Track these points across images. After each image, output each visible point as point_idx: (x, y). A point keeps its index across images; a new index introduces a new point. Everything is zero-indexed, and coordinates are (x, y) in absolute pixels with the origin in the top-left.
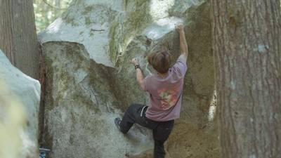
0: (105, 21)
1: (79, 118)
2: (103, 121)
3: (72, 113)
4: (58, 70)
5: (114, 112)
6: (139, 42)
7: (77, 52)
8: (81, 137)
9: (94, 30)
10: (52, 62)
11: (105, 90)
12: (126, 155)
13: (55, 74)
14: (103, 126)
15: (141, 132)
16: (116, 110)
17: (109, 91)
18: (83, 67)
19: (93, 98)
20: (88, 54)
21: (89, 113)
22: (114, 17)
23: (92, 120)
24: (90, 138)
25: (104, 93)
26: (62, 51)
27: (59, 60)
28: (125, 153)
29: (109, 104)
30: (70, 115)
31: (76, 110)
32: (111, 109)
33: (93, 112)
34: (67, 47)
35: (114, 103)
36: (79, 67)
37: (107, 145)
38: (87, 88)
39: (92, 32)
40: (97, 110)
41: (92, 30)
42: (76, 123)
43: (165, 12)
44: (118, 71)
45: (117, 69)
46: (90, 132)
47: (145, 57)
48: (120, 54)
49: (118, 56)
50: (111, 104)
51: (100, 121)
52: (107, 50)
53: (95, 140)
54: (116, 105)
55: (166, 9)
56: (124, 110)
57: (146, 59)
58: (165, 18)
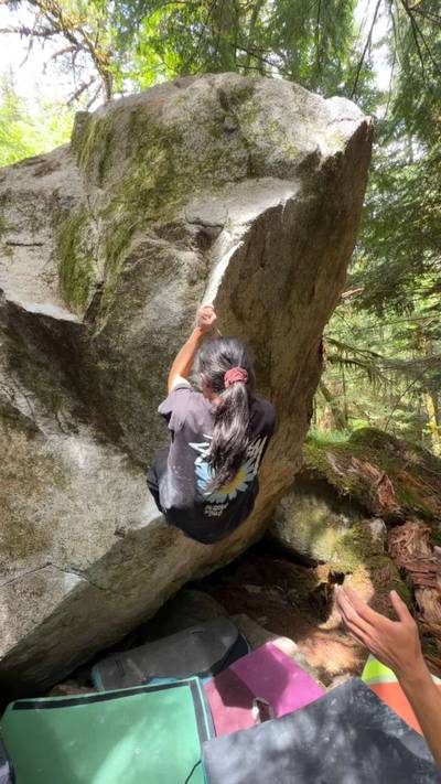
0: (42, 225)
2: (50, 456)
5: (77, 432)
9: (14, 244)
11: (52, 383)
12: (117, 533)
14: (50, 469)
16: (82, 429)
17: (63, 384)
19: (24, 405)
21: (10, 439)
22: (67, 213)
23: (19, 456)
24: (19, 500)
25: (50, 390)
28: (114, 530)
29: (64, 414)
33: (23, 437)
35: (75, 413)
37: (63, 513)
39: (9, 247)
40: (32, 432)
41: (9, 244)
43: (239, 165)
44: (91, 333)
45: (89, 327)
46: (17, 484)
47: (193, 283)
48: (99, 286)
49: (92, 292)
50: (68, 414)
51: (42, 458)
52: (55, 285)
53: (30, 502)
54: (81, 415)
55: (240, 154)
56: (99, 428)
57: (196, 287)
58: (238, 180)
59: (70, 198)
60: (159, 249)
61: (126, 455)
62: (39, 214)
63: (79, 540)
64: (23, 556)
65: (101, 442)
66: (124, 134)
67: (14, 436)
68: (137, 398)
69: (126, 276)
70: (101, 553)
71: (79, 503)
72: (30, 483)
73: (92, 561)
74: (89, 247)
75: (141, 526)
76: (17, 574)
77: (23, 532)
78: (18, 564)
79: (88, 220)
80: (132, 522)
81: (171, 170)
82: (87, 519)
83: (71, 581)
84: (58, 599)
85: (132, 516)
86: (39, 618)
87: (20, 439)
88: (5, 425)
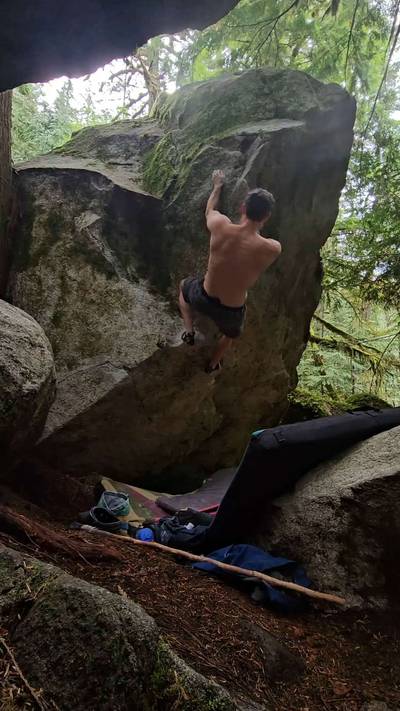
0: (133, 155)
1: (75, 285)
2: (120, 291)
3: (62, 278)
4: (44, 212)
5: (138, 282)
7: (83, 187)
8: (77, 316)
9: (115, 164)
10: (34, 199)
12: (158, 345)
13: (37, 218)
14: (119, 299)
16: (141, 281)
17: (134, 249)
18: (92, 209)
19: (108, 255)
20: (110, 181)
21: (95, 278)
23: (99, 289)
24: (94, 317)
25: (125, 253)
26: (55, 184)
27: (47, 198)
28: (156, 342)
29: (131, 269)
30: (59, 281)
31: (72, 273)
32: (134, 278)
33: (104, 277)
34: (66, 177)
35: (139, 270)
36: (84, 209)
37: (125, 328)
38: (97, 237)
40: (111, 275)
41: (110, 163)
42: (69, 292)
43: (270, 111)
44: (166, 204)
45: (164, 202)
46: (95, 307)
47: (236, 168)
48: (175, 177)
49: (170, 181)
50: (134, 270)
51: (114, 292)
53: (102, 319)
54: (142, 272)
55: (271, 106)
56: (153, 282)
57: (237, 170)
58: (268, 119)
59: (156, 137)
60: (218, 151)
61: (168, 303)
62: (131, 149)
63: (131, 346)
64: (91, 356)
65: (152, 292)
67: (98, 276)
69: (195, 167)
70: (145, 357)
71: (136, 322)
72: (104, 307)
73: (138, 362)
74: (170, 159)
75: (174, 346)
76: (84, 368)
77: (94, 339)
78: (87, 361)
82: (140, 333)
83: (120, 375)
84: (110, 387)
85: (170, 337)
86: (95, 399)
87: (101, 279)
88: (93, 269)
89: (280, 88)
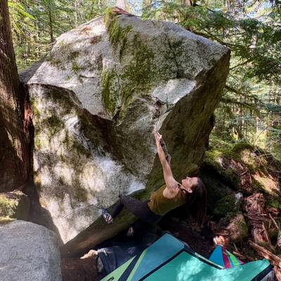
0: (94, 69)
1: (69, 160)
3: (61, 156)
5: (105, 155)
6: (145, 100)
7: (65, 97)
9: (83, 77)
10: (37, 104)
11: (96, 135)
15: (131, 173)
16: (107, 154)
17: (101, 136)
18: (73, 113)
19: (85, 145)
20: (81, 103)
25: (95, 138)
26: (49, 94)
28: (118, 195)
29: (100, 148)
31: (66, 153)
32: (103, 153)
33: (85, 156)
34: (54, 91)
35: (105, 148)
36: (68, 112)
38: (78, 134)
39: (81, 78)
40: (89, 155)
41: (81, 76)
43: (174, 72)
44: (116, 124)
45: (115, 122)
47: (154, 118)
48: (119, 108)
49: (116, 110)
50: (102, 148)
51: (92, 165)
52: (100, 98)
54: (107, 149)
55: (175, 68)
56: (114, 154)
58: (173, 78)
61: (123, 165)
62: (93, 63)
63: (104, 197)
64: (83, 201)
65: (114, 159)
66: (131, 44)
67: (81, 156)
68: (130, 149)
69: (130, 110)
70: (113, 203)
71: (106, 184)
73: (109, 206)
75: (129, 194)
76: (81, 208)
78: (81, 204)
79: (115, 77)
80: (125, 193)
81: (149, 69)
82: (109, 190)
85: (125, 190)
87: (83, 157)
88: (78, 151)
89: (180, 53)
